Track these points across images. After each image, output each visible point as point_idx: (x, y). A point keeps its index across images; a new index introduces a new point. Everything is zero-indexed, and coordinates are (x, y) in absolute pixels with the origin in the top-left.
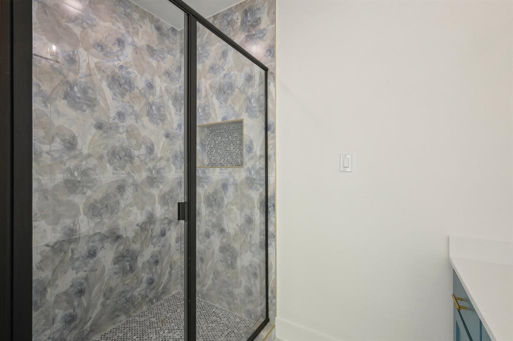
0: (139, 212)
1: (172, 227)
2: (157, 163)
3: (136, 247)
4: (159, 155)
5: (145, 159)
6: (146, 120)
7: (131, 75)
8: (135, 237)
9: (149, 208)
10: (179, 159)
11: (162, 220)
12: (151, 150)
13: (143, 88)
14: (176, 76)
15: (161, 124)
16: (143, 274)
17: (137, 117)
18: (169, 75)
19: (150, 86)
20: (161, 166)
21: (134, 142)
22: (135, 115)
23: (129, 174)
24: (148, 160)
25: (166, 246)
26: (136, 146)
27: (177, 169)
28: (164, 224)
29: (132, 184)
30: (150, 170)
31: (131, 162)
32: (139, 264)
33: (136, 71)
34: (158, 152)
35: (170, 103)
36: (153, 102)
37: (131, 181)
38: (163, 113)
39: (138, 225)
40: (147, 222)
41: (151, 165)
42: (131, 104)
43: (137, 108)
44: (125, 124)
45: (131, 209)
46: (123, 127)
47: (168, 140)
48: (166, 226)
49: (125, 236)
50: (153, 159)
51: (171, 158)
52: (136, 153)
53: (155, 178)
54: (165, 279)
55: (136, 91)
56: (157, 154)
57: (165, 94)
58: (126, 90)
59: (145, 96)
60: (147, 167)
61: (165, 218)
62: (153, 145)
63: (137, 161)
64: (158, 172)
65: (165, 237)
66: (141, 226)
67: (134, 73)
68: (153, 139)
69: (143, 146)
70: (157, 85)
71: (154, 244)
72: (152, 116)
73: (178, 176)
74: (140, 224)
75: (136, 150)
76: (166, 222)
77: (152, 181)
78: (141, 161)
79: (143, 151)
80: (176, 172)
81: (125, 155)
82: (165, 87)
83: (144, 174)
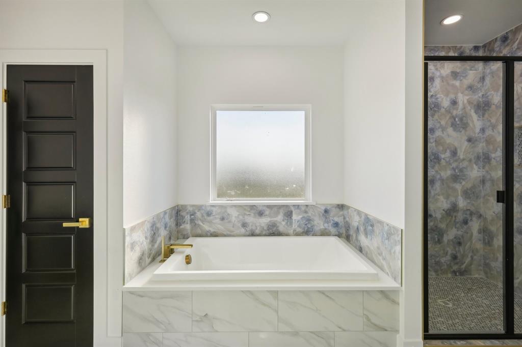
0: (445, 200)
1: (474, 219)
2: (459, 163)
3: (443, 226)
4: (462, 157)
5: (450, 161)
6: (450, 130)
7: (439, 100)
8: (441, 218)
9: (453, 199)
10: (481, 160)
11: (464, 211)
12: (454, 153)
13: (448, 106)
14: (479, 87)
15: (463, 132)
16: (448, 249)
17: (443, 129)
18: (471, 89)
19: (454, 103)
20: (463, 166)
21: (441, 148)
22: (442, 128)
23: (437, 172)
24: (452, 161)
25: (468, 233)
26: (442, 151)
27: (480, 169)
28: (466, 214)
29: (439, 179)
30: (454, 169)
31: (439, 163)
32: (445, 239)
33: (442, 95)
34: (461, 155)
35: (473, 113)
36: (456, 115)
37: (438, 177)
38: (466, 122)
39: (444, 210)
40: (451, 209)
41: (454, 165)
42: (439, 120)
43: (443, 123)
44: (434, 136)
45: (438, 197)
46: (433, 138)
47: (470, 143)
48: (468, 216)
49: (434, 216)
50: (456, 161)
51: (473, 159)
52: (443, 156)
53: (458, 176)
54: (468, 260)
55: (443, 110)
56: (459, 156)
57: (467, 105)
58: (435, 111)
59: (450, 112)
60: (451, 167)
61: (467, 210)
62: (456, 149)
63: (443, 162)
64: (461, 170)
65: (468, 226)
66: (446, 212)
67: (441, 97)
68: (456, 144)
69: (448, 151)
70: (460, 100)
71: (458, 229)
72: (456, 126)
73: (481, 175)
74: (446, 210)
75: (442, 154)
76: (468, 212)
77: (455, 178)
78: (447, 162)
79: (448, 154)
80: (478, 171)
81: (435, 158)
82: (468, 100)
83: (449, 173)
